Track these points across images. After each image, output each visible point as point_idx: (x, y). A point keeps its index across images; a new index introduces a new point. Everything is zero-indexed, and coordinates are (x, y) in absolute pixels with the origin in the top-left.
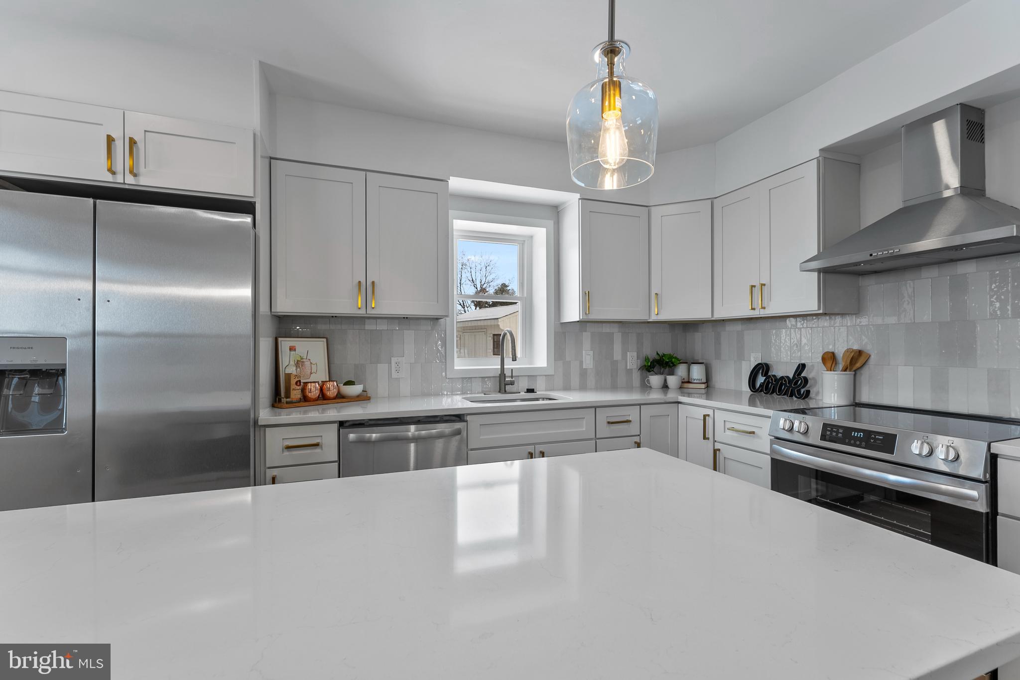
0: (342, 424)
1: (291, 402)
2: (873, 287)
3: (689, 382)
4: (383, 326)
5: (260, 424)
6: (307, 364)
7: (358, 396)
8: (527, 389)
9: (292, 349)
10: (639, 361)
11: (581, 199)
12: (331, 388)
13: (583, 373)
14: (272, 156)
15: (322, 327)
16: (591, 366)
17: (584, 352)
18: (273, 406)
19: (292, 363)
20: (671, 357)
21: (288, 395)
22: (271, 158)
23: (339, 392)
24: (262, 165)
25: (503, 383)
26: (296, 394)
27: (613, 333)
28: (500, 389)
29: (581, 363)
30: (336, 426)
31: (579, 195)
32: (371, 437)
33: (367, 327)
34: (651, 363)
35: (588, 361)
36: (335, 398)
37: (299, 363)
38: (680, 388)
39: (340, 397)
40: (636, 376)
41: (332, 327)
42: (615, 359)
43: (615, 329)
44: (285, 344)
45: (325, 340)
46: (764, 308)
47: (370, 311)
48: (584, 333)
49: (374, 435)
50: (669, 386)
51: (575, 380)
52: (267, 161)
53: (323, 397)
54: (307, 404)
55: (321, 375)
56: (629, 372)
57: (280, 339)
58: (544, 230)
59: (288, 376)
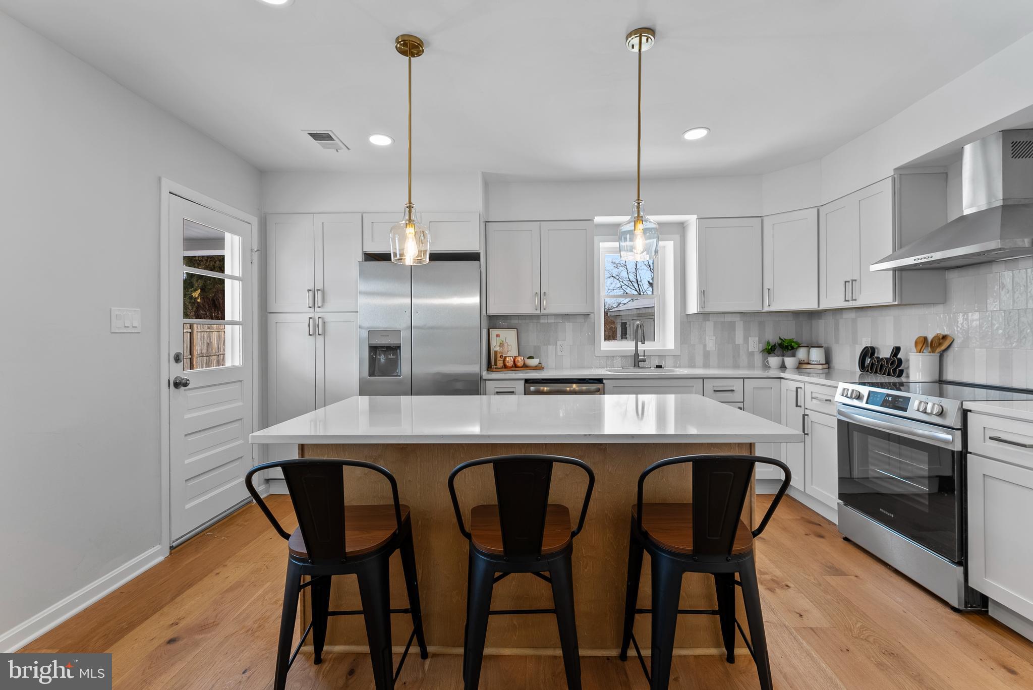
0: (527, 381)
1: (497, 368)
2: (955, 279)
3: (809, 364)
4: (551, 320)
5: (483, 378)
6: (506, 345)
7: (536, 366)
8: (657, 366)
9: (498, 336)
10: (761, 345)
11: (698, 219)
12: (520, 361)
13: (707, 355)
14: (487, 220)
15: (514, 322)
16: (714, 349)
17: (707, 337)
18: (488, 370)
19: (498, 344)
20: (791, 341)
21: (496, 364)
22: (486, 222)
23: (524, 363)
24: (483, 225)
25: (637, 360)
26: (500, 363)
27: (735, 322)
28: (635, 365)
29: (705, 346)
30: (523, 382)
31: (696, 216)
32: (544, 389)
33: (542, 321)
34: (771, 347)
35: (711, 344)
36: (522, 367)
37: (501, 345)
38: (797, 368)
39: (525, 366)
40: (758, 358)
41: (520, 322)
42: (737, 343)
43: (737, 319)
44: (494, 332)
45: (516, 330)
46: (856, 300)
47: (543, 312)
48: (707, 322)
49: (546, 388)
50: (787, 366)
51: (699, 359)
52: (484, 223)
53: (515, 366)
54: (506, 369)
55: (513, 352)
56: (751, 354)
57: (491, 330)
58: (672, 242)
59: (496, 352)
